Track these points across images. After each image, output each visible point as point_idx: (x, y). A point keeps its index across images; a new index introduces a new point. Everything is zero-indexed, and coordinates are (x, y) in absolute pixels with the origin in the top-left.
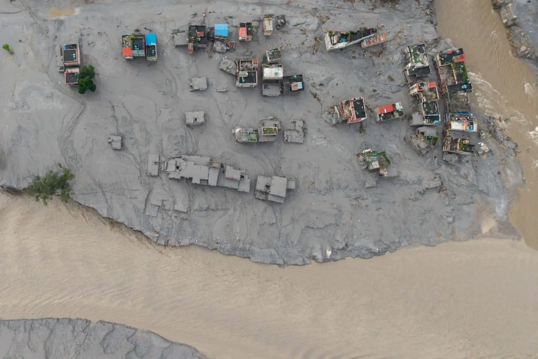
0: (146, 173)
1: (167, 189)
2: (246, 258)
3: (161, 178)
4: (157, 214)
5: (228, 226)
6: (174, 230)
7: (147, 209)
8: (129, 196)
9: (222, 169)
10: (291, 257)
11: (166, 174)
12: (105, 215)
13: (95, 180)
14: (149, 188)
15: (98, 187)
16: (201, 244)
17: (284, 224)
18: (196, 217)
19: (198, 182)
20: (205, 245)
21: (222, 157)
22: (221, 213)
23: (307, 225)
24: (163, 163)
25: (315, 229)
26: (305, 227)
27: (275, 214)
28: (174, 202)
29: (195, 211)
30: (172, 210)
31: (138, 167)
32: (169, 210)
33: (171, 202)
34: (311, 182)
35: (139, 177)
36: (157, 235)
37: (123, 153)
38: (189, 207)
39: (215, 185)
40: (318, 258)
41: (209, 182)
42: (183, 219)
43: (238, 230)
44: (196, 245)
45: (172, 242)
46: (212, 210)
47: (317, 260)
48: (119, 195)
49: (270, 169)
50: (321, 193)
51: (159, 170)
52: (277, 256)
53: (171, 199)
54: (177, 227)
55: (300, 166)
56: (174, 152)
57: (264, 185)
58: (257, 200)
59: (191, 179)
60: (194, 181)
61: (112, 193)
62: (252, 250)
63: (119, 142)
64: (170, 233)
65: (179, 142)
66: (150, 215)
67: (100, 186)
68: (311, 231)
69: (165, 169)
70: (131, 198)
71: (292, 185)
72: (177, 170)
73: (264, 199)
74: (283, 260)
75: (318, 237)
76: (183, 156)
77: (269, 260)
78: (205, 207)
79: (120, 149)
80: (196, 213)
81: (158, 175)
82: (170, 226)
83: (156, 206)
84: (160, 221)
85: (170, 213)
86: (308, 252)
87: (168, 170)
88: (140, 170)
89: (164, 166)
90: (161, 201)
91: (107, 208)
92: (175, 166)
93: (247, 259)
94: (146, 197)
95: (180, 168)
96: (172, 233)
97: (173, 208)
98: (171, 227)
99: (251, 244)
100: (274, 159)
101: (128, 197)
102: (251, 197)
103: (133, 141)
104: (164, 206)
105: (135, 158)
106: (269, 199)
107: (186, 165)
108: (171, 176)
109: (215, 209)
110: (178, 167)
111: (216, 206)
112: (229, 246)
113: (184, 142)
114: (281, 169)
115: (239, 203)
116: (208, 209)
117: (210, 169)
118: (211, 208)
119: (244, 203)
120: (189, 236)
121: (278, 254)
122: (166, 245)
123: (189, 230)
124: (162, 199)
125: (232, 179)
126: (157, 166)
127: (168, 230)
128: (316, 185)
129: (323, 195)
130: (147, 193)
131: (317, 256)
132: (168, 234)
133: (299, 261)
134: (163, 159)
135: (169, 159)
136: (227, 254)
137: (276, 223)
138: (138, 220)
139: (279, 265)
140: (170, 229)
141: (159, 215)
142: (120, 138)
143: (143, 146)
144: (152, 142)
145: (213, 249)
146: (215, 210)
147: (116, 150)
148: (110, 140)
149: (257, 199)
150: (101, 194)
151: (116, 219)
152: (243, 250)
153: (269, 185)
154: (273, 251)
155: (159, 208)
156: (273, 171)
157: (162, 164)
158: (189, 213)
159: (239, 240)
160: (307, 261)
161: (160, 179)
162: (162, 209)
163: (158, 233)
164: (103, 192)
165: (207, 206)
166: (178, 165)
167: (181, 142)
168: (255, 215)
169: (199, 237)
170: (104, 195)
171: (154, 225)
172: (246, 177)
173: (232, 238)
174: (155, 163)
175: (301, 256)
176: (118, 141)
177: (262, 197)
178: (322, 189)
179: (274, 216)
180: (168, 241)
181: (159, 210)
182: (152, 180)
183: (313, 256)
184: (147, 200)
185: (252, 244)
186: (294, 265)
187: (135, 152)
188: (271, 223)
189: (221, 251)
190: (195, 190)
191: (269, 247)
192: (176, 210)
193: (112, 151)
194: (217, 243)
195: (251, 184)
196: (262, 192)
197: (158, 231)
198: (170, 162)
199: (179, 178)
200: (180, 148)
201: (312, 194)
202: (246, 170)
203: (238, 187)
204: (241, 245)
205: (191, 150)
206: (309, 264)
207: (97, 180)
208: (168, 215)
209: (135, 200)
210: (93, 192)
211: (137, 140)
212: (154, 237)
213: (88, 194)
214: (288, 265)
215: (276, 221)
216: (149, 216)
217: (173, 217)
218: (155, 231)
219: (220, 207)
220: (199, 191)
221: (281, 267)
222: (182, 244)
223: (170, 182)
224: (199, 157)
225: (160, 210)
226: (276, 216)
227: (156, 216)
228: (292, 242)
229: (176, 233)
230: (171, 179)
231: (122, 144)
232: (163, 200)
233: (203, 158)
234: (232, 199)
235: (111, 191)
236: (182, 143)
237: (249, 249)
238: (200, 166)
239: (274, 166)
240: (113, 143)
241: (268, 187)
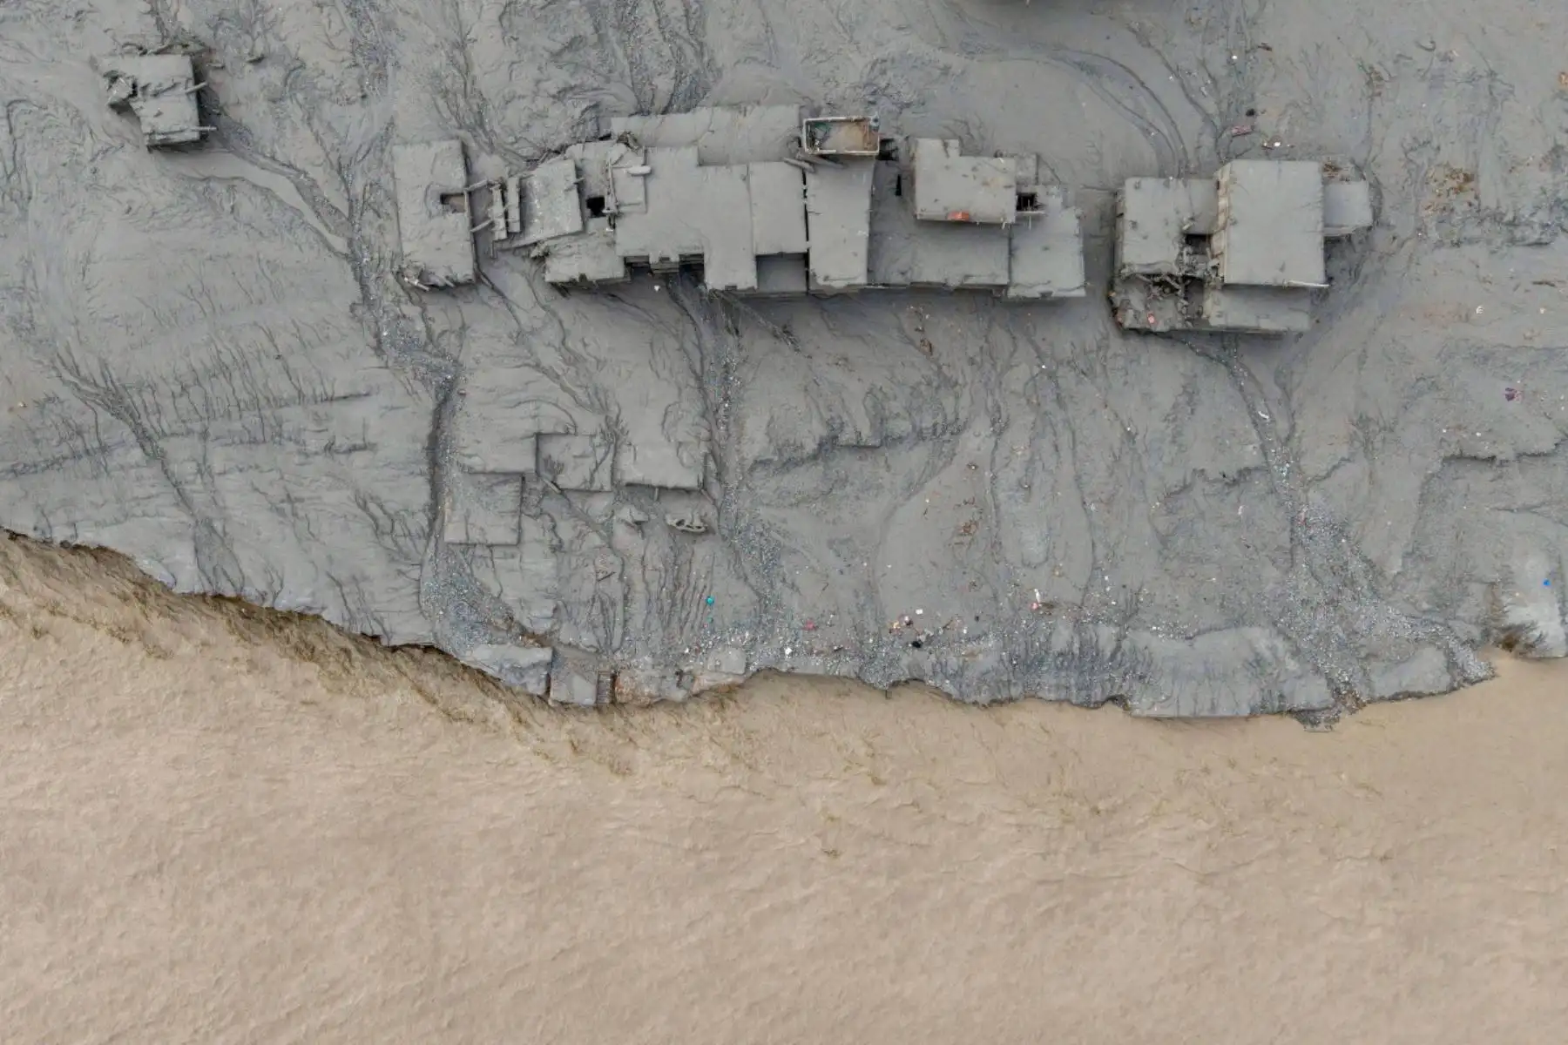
0: (400, 274)
1: (551, 358)
2: (1099, 705)
3: (500, 293)
4: (519, 530)
5: (967, 529)
6: (638, 607)
7: (447, 504)
8: (314, 443)
9: (891, 173)
10: (1371, 656)
11: (527, 265)
12: (189, 579)
13: (75, 370)
14: (437, 370)
15: (105, 417)
16: (815, 664)
17: (1313, 465)
18: (762, 511)
19: (745, 278)
20: (844, 670)
21: (875, 95)
22: (914, 458)
23: (1453, 450)
24: (497, 194)
25: (1503, 463)
26: (1448, 460)
27: (1252, 411)
28: (614, 437)
29: (752, 469)
30: (607, 487)
31: (340, 244)
32: (588, 492)
33: (592, 436)
34: (1453, 174)
35: (353, 308)
36: (544, 655)
37: (221, 164)
38: (712, 453)
39: (861, 279)
40: (1541, 639)
41: (814, 265)
42: (685, 534)
43: (1036, 550)
44: (789, 674)
45: (642, 675)
46: (859, 448)
47: (1530, 647)
48: (254, 442)
49: (1192, 131)
50: (1518, 234)
51: (479, 237)
52: (1292, 665)
53: (590, 422)
54: (654, 588)
55: (1373, 79)
56: (555, 111)
57: (1174, 231)
58: (1134, 342)
59: (692, 268)
60: (714, 279)
61: (204, 435)
62: (1134, 650)
63: (181, 90)
64: (618, 631)
65: (574, 44)
66: (475, 536)
67: (115, 400)
68: (1479, 480)
69: (516, 228)
70: (329, 448)
71: (1355, 208)
72: (596, 224)
73: (1179, 326)
74: (1330, 681)
75: (1528, 509)
76: (618, 126)
77: (1247, 694)
78: (810, 435)
79: (196, 136)
80: (766, 484)
81: (479, 278)
82: (614, 589)
83: (507, 476)
84: (539, 564)
85: (599, 505)
86: (1472, 606)
87: (534, 235)
88: (352, 258)
89: (506, 215)
90: (529, 444)
91: (194, 538)
92: (574, 193)
93: (1113, 711)
94: (424, 428)
95: (610, 203)
96: (631, 627)
97: (613, 470)
98: (618, 596)
99: (1126, 618)
100: (1203, 64)
101: (311, 448)
102: (1095, 326)
103: (273, 74)
104: (556, 469)
105: (307, 189)
106: (1216, 322)
107: (645, 176)
108: (562, 269)
109: (877, 442)
110: (595, 206)
111: (880, 419)
112: (988, 654)
113: (612, 35)
114: (1260, 120)
115: (1019, 376)
116: (828, 446)
117: (809, 177)
118: (847, 437)
119: (1052, 376)
120: (738, 625)
121: (1296, 653)
122: (610, 701)
123: (734, 596)
124: (530, 426)
125: (963, 226)
126: (457, 223)
127: (604, 611)
128: (1490, 192)
129: (1539, 244)
130: (430, 404)
131: (1533, 626)
132: (609, 637)
133: (1427, 668)
134: (490, 167)
135: (533, 162)
136: (984, 698)
137: (1265, 469)
138: (401, 581)
139: (1305, 716)
140: (613, 604)
141: (532, 529)
142: (177, 66)
143: (349, 101)
144: (397, 65)
145: (895, 684)
146: (874, 448)
147: (167, 148)
148: (120, 91)
149: (1126, 332)
150: (137, 454)
151: (263, 596)
152: (1084, 659)
153: (1200, 228)
154: (1261, 639)
155: (523, 490)
156: (1208, 141)
157: (491, 203)
158: (716, 491)
159: (1049, 606)
160: (1474, 664)
161: (495, 302)
162: (545, 492)
163: (541, 640)
164: (144, 438)
165: (820, 430)
166: (594, 190)
167: (594, 39)
168: (1130, 437)
169: (796, 623)
170: (157, 457)
171: (510, 597)
172: (1051, 199)
173: (1004, 603)
174: (444, 198)
175: (1434, 639)
176: (174, 86)
177: (1166, 315)
178: (1525, 213)
179: (1249, 426)
180: (614, 677)
181: (522, 500)
182: (442, 315)
183: (1504, 630)
184: (436, 447)
185: (1129, 615)
186: (1395, 698)
187: (302, 148)
188: (1232, 473)
189: (948, 686)
190: (731, 339)
191: (1238, 621)
192: (629, 485)
193: (152, 165)
194: (917, 645)
195: (1087, 236)
196: (1160, 283)
197: (543, 627)
198: (536, 179)
199: (619, 272)
200: (590, 81)
201: (1466, 248)
202: (1038, 158)
203: (1010, 271)
204: (1063, 636)
205: (664, 84)
206: (1481, 680)
207: (90, 367)
208: (589, 522)
209: (359, 459)
210: (81, 449)
211: (303, 66)
212: (520, 671)
213: (54, 463)
214: (1360, 705)
215: (1264, 451)
216: (468, 546)
217: (621, 533)
218: (524, 632)
219: (901, 426)
220: (759, 344)
221: (1314, 723)
222: (705, 681)
223: (567, 309)
224: (723, 116)
225: (534, 499)
226: (1256, 422)
227: (512, 538)
228: (1374, 568)
229: (655, 623)
230: (564, 289)
231: (206, 105)
232: (539, 436)
233: (754, 114)
234: (972, 362)
235: (197, 427)
236: (602, 39)
237: (1118, 647)
238: (738, 170)
239: (1211, 106)
240: (141, 105)
241: (1196, 240)
